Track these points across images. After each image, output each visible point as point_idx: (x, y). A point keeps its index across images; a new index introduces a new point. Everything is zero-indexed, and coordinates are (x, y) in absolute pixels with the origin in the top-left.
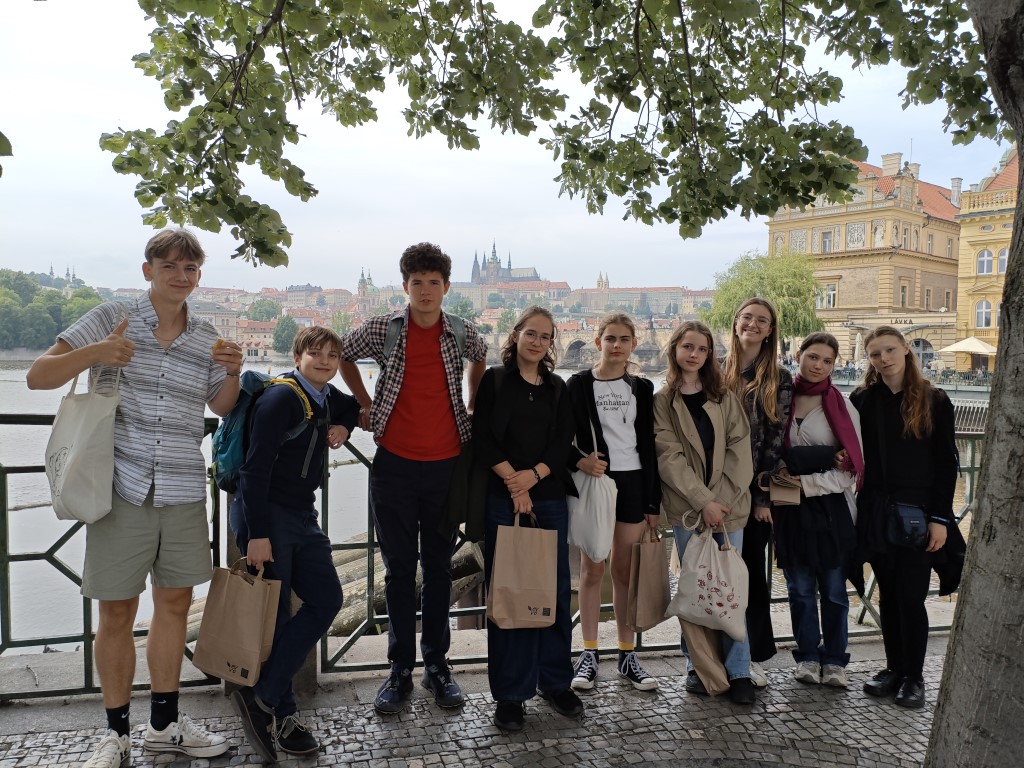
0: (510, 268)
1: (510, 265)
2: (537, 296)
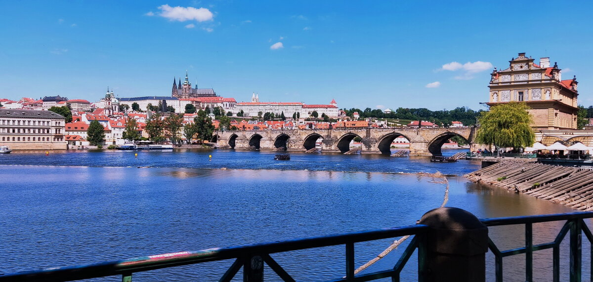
0: (197, 88)
1: (196, 86)
2: (216, 106)
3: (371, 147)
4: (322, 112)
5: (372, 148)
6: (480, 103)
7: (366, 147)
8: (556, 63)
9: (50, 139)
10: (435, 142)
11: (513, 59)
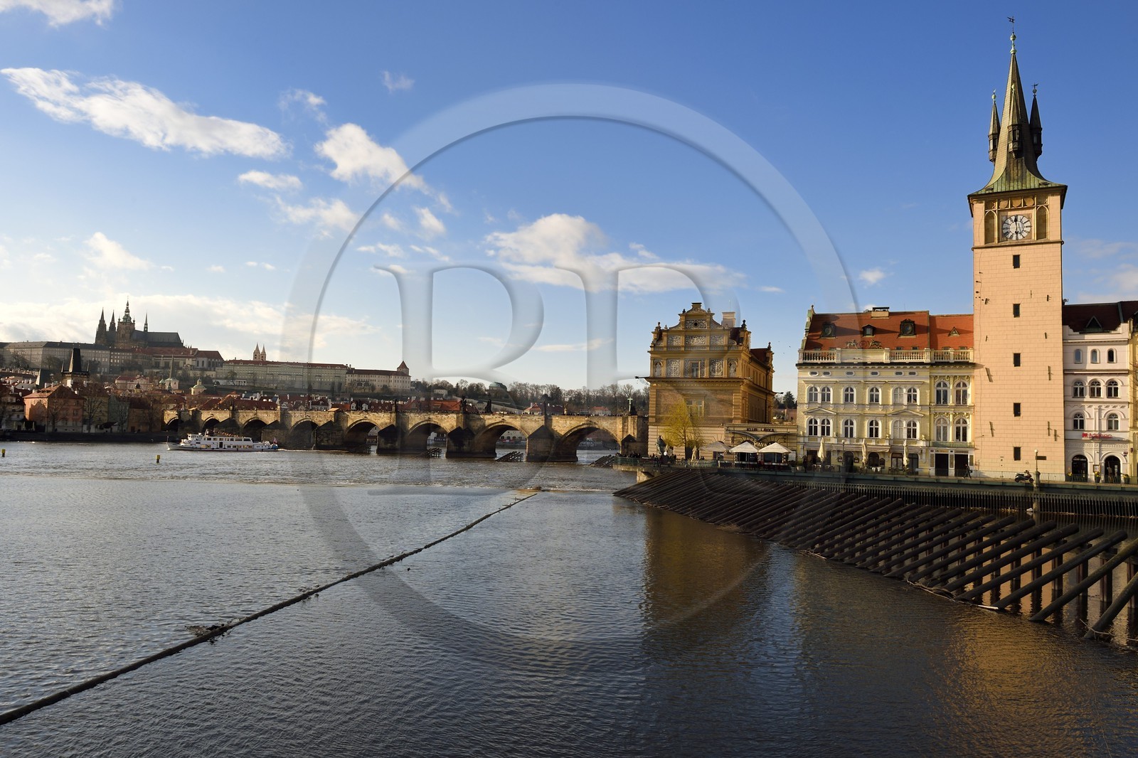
0: (146, 331)
1: (146, 327)
2: (181, 364)
3: (463, 445)
4: (382, 384)
5: (465, 447)
6: (637, 377)
7: (455, 445)
8: (744, 321)
10: (568, 439)
11: (684, 311)
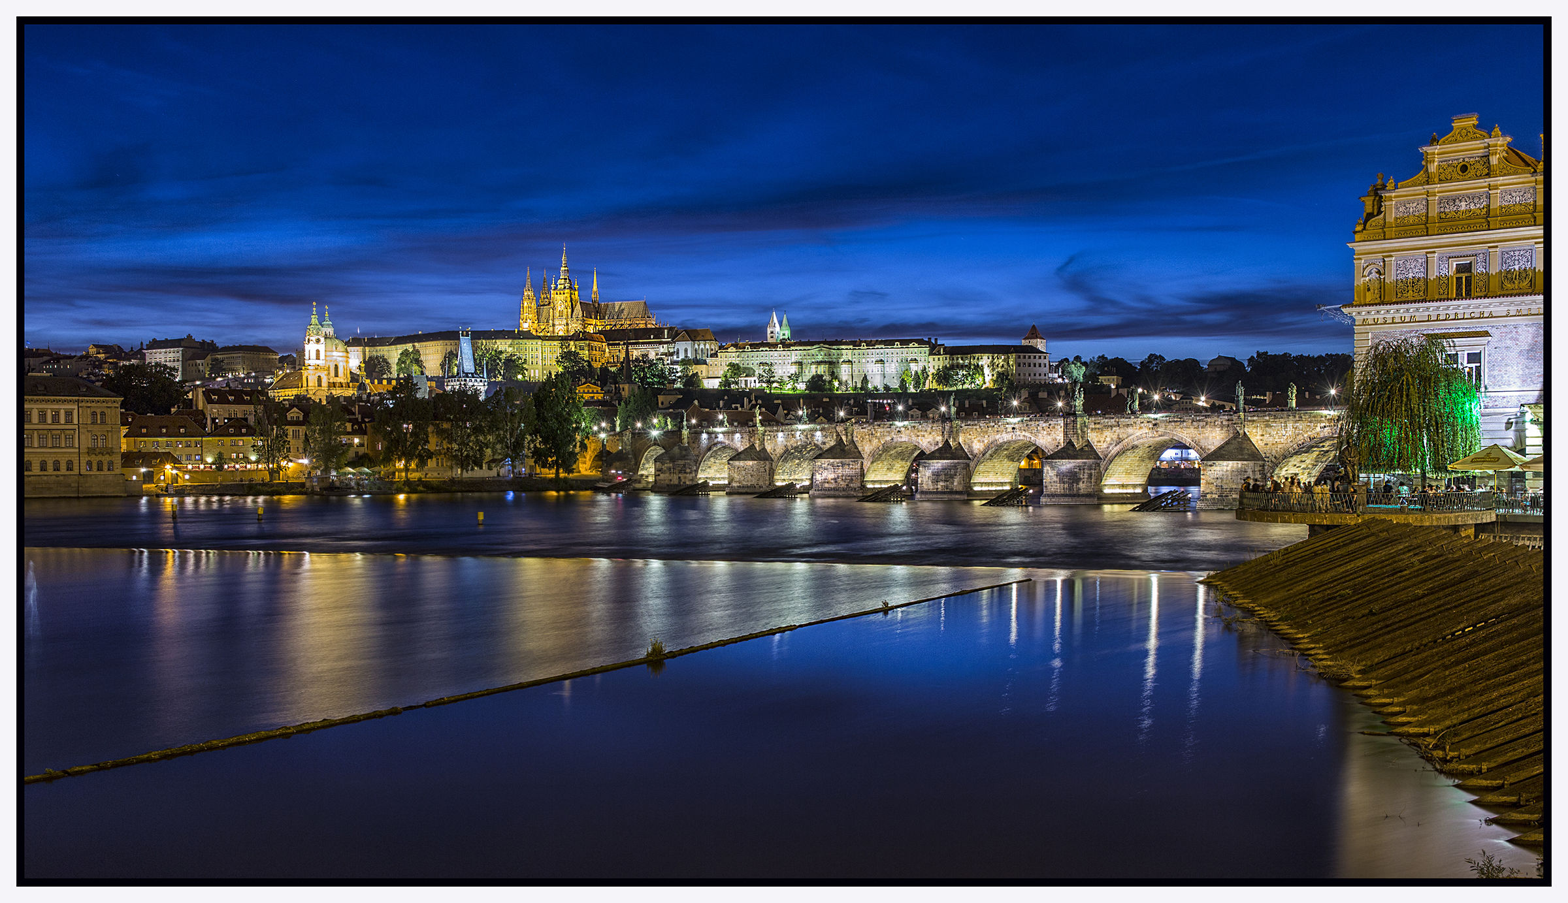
2: (652, 355)
3: (1077, 479)
4: (996, 371)
7: (1062, 481)
9: (76, 467)
